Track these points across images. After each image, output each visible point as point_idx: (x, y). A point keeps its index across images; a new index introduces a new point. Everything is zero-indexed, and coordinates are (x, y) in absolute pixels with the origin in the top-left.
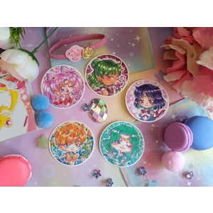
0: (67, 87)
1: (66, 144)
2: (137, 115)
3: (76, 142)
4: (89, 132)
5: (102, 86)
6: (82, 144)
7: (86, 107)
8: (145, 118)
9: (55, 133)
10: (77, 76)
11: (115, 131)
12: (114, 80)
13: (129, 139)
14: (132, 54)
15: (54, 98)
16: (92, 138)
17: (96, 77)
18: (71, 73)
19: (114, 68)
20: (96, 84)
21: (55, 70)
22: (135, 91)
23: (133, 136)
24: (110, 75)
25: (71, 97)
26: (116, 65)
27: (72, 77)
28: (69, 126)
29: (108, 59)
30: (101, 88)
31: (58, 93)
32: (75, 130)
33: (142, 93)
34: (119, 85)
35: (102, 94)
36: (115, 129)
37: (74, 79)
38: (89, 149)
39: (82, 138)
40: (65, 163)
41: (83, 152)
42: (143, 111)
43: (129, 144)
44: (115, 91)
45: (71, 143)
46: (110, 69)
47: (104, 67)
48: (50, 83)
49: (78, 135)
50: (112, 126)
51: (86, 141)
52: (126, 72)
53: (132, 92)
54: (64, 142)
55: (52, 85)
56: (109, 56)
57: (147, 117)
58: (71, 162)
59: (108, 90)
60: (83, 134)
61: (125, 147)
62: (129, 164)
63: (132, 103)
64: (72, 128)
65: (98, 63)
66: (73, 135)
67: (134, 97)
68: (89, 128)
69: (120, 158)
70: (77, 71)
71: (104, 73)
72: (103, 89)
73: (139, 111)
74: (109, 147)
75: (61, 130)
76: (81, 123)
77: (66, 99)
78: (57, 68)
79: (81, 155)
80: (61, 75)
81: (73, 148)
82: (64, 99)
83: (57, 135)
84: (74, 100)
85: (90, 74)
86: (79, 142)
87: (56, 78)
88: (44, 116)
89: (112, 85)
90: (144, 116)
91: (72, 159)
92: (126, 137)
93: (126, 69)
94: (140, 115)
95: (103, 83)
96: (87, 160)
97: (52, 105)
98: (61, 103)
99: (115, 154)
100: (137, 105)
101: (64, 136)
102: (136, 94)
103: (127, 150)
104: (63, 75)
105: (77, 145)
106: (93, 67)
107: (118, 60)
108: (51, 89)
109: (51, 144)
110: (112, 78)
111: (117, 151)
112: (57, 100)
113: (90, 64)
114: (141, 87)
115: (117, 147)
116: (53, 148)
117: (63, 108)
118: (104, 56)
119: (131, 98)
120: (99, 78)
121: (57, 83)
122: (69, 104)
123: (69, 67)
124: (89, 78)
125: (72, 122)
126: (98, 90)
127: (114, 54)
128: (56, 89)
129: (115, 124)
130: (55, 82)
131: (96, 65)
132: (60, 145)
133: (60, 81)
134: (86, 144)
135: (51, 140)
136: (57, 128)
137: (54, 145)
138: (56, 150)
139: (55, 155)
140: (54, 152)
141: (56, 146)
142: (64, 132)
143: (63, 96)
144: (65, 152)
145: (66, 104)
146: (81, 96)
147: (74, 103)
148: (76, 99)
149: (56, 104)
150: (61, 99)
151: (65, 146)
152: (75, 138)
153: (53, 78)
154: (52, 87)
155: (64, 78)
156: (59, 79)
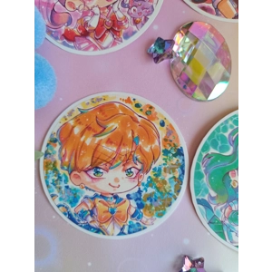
1: (95, 167)
3: (126, 162)
4: (171, 131)
6: (145, 169)
7: (160, 49)
9: (61, 131)
15: (64, 18)
16: (179, 153)
25: (120, 15)
28: (106, 110)
32: (123, 124)
35: (217, 11)
38: (171, 187)
39: (147, 149)
40: (88, 227)
41: (149, 197)
45: (110, 164)
49: (134, 141)
51: (160, 161)
54: (86, 161)
58: (109, 227)
60: (150, 140)
64: (114, 116)
66: (119, 140)
68: (170, 120)
74: (223, 182)
75: (78, 120)
76: (144, 102)
77: (101, 24)
79: (140, 206)
81: (117, 181)
84: (129, 25)
86: (136, 163)
91: (113, 216)
96: (159, 222)
97: (58, 43)
98: (85, 34)
101: (88, 140)
105: (128, 172)
109: (47, 166)
112: (74, 28)
116: (52, 178)
117: (91, 52)
122: (109, 38)
125: (116, 96)
132: (74, 169)
134: (158, 172)
135: (47, 154)
136: (65, 113)
137: (55, 170)
138: (63, 185)
139: (57, 201)
140: (56, 192)
141: (62, 172)
142: (88, 128)
143: (94, 14)
144: (91, 194)
145: (102, 38)
146: (150, 13)
147: (127, 36)
148: (136, 23)
149: (69, 40)
150: (86, 24)
151: (92, 173)
152: (124, 150)
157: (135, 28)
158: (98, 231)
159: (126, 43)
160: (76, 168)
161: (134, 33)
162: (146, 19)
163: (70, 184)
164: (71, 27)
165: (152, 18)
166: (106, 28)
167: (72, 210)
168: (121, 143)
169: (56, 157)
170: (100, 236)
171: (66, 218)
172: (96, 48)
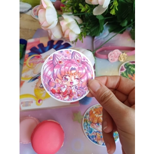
0: (73, 78)
10: (88, 69)
15: (53, 85)
27: (82, 69)
31: (60, 81)
37: (84, 71)
48: (54, 67)
55: (55, 70)
77: (66, 91)
80: (70, 61)
82: (64, 90)
84: (75, 96)
97: (49, 92)
98: (59, 93)
104: (72, 63)
108: (53, 74)
117: (59, 100)
121: (63, 70)
122: (67, 97)
128: (59, 76)
130: (60, 67)
132: (92, 123)
133: (67, 68)
143: (64, 87)
145: (65, 97)
146: (84, 94)
147: (74, 99)
148: (78, 96)
149: (53, 93)
150: (61, 89)
151: (97, 125)
153: (60, 62)
154: (55, 72)
155: (73, 67)
156: (66, 66)
157: (77, 97)
161: (77, 99)
162: (82, 96)
164: (55, 89)
166: (67, 93)
172: (61, 99)
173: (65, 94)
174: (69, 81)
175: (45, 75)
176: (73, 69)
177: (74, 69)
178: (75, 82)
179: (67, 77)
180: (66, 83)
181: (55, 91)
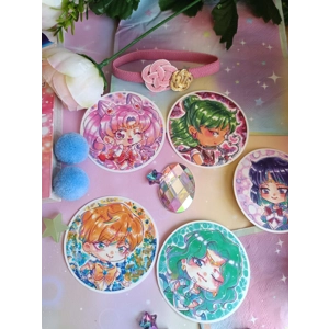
1: (100, 242)
2: (258, 219)
3: (120, 242)
4: (151, 227)
5: (195, 144)
6: (131, 249)
7: (154, 177)
8: (274, 224)
10: (154, 117)
11: (200, 239)
12: (219, 139)
13: (221, 265)
14: (259, 101)
15: (101, 147)
16: (154, 242)
17: (186, 127)
18: (144, 109)
19: (224, 118)
20: (184, 139)
21: (116, 97)
22: (251, 171)
23: (231, 262)
24: (214, 128)
25: (134, 153)
26: (227, 114)
27: (145, 117)
28: (115, 207)
29: (215, 100)
30: (192, 148)
31: (111, 140)
32: (123, 218)
33: (264, 174)
34: (226, 150)
35: (192, 159)
36: (201, 233)
37: (148, 121)
38: (144, 263)
39: (135, 236)
40: (87, 282)
41: (130, 268)
42: (269, 211)
43: (217, 276)
44: (217, 160)
45: (110, 242)
46: (216, 118)
47: (205, 112)
48: (101, 119)
49: (128, 229)
50: (197, 225)
51: (141, 245)
52: (243, 130)
53: (246, 173)
54: (96, 237)
55: (103, 124)
56: (218, 96)
57: (278, 221)
58: (101, 284)
59: (204, 154)
60: (138, 231)
61: (209, 278)
62: (203, 316)
63: (247, 192)
65: (196, 102)
66: (118, 227)
67: (249, 183)
68: (152, 220)
69: (190, 297)
70: (155, 107)
71: (202, 123)
72: (196, 151)
73: (261, 210)
74: (177, 265)
75: (96, 210)
76: (138, 206)
77: (123, 155)
78: (120, 95)
79: (123, 272)
80: (125, 109)
81: (112, 254)
82: (118, 154)
83: (86, 219)
84: (139, 160)
85: (177, 118)
87: (114, 112)
88: (73, 174)
89: (215, 147)
90: (271, 220)
91: (105, 277)
92: (217, 259)
93: (245, 125)
94: (263, 218)
95: (197, 140)
96: (134, 285)
97: (94, 160)
98: (112, 159)
99: (182, 283)
100: (256, 198)
101: (100, 224)
102: (253, 175)
103: (210, 286)
104: (129, 110)
105: (120, 249)
106: (185, 108)
107: (233, 105)
108: (100, 130)
109: (70, 236)
110: (216, 135)
111: (188, 279)
112: (106, 153)
113: (180, 101)
114: (261, 162)
115: (192, 271)
116: (72, 244)
117: (113, 170)
118: (209, 95)
119: (245, 184)
120: (192, 129)
121: (114, 122)
122: (126, 164)
123: (143, 98)
124: (174, 125)
125: (123, 200)
126: (185, 151)
127: (226, 94)
128: (109, 132)
129: (205, 225)
130: (109, 118)
131: (192, 106)
132: (87, 241)
133: (121, 118)
134: (139, 252)
135: (71, 228)
136: (89, 204)
137: (75, 239)
138: (77, 250)
139: (71, 261)
140: (71, 254)
141: (78, 241)
142: (101, 216)
143: (119, 148)
144: (94, 259)
145: (121, 164)
146: (152, 155)
147: (136, 166)
148: (143, 159)
149: (102, 160)
150: (114, 153)
151: (97, 245)
152: (120, 234)
153: (109, 111)
154: (103, 127)
155: (130, 115)
156: (118, 115)
157: (142, 162)
158: (93, 285)
159: (135, 169)
160: (88, 241)
161: (141, 165)
163: (82, 250)
164: (104, 153)
165: (152, 158)
166: (125, 158)
167: (79, 268)
168: (119, 230)
169: (77, 231)
170: (93, 289)
171: (73, 273)
172: (116, 168)
173: (121, 160)
174: (126, 137)
175: (87, 134)
176: (129, 119)
177: (133, 119)
178: (136, 139)
179: (122, 133)
180: (121, 142)
181: (104, 156)
